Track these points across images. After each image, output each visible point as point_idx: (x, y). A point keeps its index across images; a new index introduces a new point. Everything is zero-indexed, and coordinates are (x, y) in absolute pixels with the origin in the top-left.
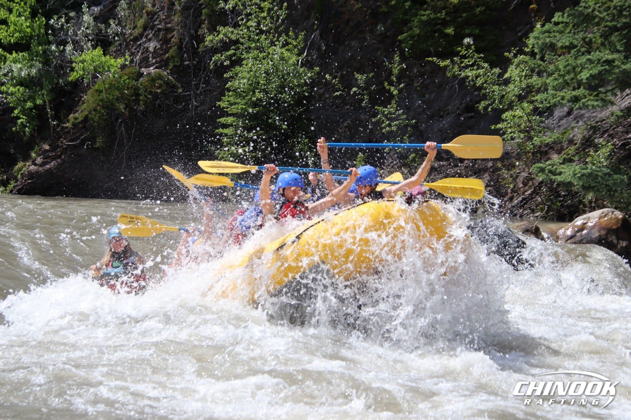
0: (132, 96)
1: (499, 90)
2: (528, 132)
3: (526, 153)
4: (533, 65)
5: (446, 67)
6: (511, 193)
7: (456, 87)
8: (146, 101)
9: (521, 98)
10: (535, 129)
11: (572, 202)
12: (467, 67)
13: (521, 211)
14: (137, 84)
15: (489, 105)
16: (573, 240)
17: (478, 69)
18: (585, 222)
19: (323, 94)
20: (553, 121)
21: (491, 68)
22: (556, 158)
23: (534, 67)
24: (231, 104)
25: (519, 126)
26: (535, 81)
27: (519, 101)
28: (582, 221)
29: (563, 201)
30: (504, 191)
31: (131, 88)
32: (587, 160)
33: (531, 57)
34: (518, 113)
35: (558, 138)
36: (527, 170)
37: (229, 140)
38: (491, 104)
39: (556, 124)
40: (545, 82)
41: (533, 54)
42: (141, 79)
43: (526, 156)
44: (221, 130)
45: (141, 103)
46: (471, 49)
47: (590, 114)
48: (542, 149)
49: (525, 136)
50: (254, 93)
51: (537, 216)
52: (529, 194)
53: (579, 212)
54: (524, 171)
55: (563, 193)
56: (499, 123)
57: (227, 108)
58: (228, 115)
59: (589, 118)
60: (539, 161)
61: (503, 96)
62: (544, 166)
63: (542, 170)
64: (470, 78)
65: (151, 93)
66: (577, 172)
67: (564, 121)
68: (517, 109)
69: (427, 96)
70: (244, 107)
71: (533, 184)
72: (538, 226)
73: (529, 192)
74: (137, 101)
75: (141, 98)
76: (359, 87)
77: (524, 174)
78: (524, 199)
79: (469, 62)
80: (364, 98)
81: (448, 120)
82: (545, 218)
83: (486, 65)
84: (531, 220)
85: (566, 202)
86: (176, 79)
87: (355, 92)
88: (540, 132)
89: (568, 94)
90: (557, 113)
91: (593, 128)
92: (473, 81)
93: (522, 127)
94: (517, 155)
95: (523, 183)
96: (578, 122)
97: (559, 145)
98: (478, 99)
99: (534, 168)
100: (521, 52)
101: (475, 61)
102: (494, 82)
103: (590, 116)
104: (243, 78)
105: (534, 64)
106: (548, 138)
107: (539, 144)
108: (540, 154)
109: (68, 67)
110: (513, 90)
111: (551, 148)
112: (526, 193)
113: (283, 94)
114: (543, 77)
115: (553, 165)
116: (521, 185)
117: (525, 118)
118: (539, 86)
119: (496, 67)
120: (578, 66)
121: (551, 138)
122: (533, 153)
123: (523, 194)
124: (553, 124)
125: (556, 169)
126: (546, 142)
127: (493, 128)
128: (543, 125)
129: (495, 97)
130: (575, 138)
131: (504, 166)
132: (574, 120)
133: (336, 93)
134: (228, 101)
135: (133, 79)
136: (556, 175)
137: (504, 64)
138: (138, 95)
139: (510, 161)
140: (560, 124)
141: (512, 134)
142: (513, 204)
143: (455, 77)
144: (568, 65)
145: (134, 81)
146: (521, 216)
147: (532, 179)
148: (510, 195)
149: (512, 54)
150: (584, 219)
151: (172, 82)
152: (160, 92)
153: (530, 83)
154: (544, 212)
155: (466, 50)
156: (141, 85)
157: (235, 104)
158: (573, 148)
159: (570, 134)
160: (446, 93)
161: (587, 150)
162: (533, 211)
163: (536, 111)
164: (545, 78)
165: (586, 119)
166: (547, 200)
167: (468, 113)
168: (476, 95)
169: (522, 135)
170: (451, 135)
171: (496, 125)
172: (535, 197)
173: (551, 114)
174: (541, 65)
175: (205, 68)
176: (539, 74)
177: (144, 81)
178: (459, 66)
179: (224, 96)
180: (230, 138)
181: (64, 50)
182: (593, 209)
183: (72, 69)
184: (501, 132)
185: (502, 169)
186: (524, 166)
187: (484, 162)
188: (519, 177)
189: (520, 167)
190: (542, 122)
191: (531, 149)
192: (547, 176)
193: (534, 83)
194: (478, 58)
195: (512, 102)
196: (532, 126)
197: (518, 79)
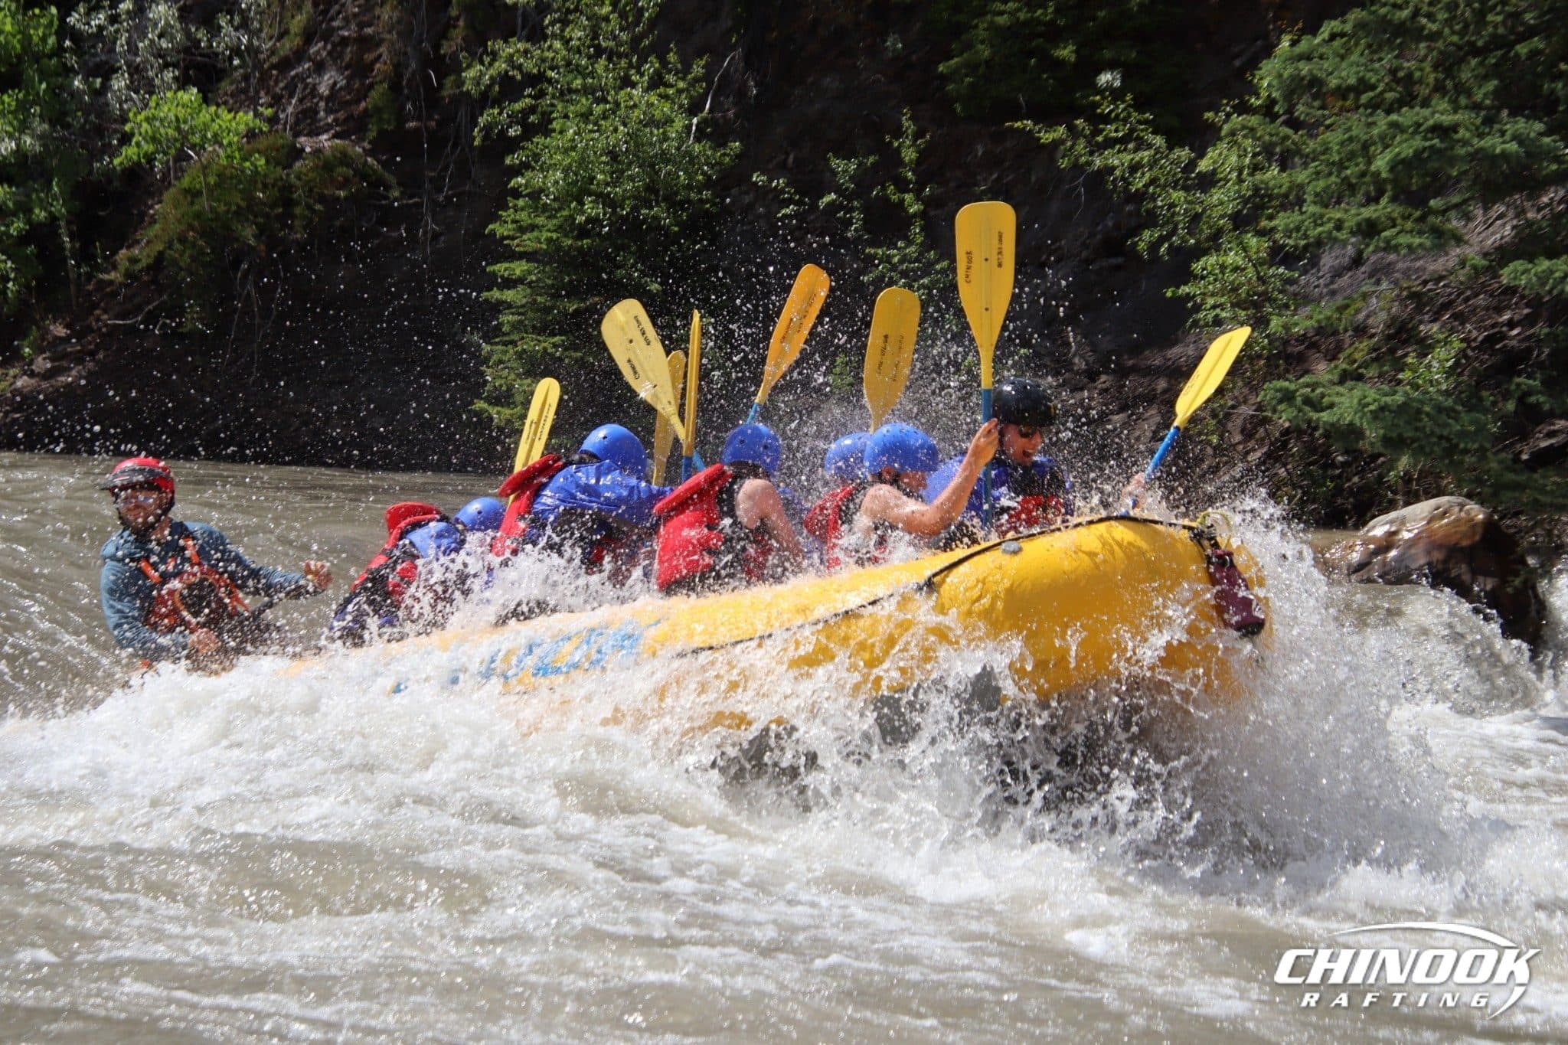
0: (275, 205)
1: (1189, 202)
2: (1257, 306)
3: (1252, 359)
4: (1268, 138)
5: (1056, 144)
6: (1214, 456)
7: (1079, 193)
8: (311, 220)
9: (1241, 222)
10: (1275, 300)
11: (1362, 479)
12: (1110, 143)
14: (288, 175)
15: (1162, 240)
16: (1364, 574)
17: (1136, 150)
18: (1393, 529)
20: (1319, 278)
21: (1171, 148)
22: (1322, 370)
23: (1272, 143)
24: (522, 230)
25: (1235, 290)
26: (1274, 178)
27: (1235, 229)
28: (1386, 528)
29: (1340, 476)
30: (1196, 450)
31: (274, 186)
32: (1400, 376)
33: (1266, 118)
34: (1232, 258)
35: (1328, 318)
36: (1252, 399)
37: (515, 318)
38: (1168, 237)
39: (1326, 286)
40: (1298, 180)
41: (1268, 111)
42: (297, 165)
43: (1251, 364)
44: (496, 294)
45: (297, 223)
46: (1123, 102)
47: (1408, 264)
48: (1290, 350)
49: (1249, 317)
50: (580, 203)
52: (1257, 460)
53: (1380, 503)
54: (1245, 402)
55: (1340, 458)
56: (1186, 284)
57: (513, 238)
58: (512, 256)
59: (1406, 273)
60: (1282, 376)
61: (1196, 218)
62: (1292, 387)
63: (1288, 397)
64: (1117, 173)
65: (321, 199)
66: (1369, 400)
67: (1346, 279)
68: (1230, 249)
70: (554, 236)
71: (1268, 434)
73: (1258, 454)
74: (286, 220)
75: (298, 211)
76: (840, 192)
77: (1246, 410)
79: (1116, 131)
80: (852, 218)
83: (1159, 141)
85: (1349, 480)
86: (384, 165)
87: (831, 204)
88: (1286, 306)
89: (1354, 213)
90: (1328, 260)
91: (1415, 296)
92: (1123, 178)
93: (1243, 291)
95: (1242, 432)
96: (1378, 283)
97: (1331, 339)
98: (1134, 224)
99: (1268, 393)
100: (1243, 109)
101: (1132, 130)
102: (1176, 183)
103: (1409, 269)
104: (554, 167)
105: (1271, 135)
106: (1303, 322)
107: (1283, 334)
108: (1286, 361)
109: (116, 131)
110: (1221, 200)
111: (1314, 346)
112: (1251, 458)
113: (652, 209)
114: (1291, 168)
115: (1314, 386)
116: (1238, 438)
117: (1251, 272)
118: (1284, 190)
119: (1182, 146)
120: (1374, 143)
121: (1312, 319)
122: (1268, 359)
123: (1243, 458)
124: (1317, 286)
125: (1323, 396)
126: (1300, 330)
127: (1169, 294)
128: (1291, 289)
129: (1176, 218)
130: (1370, 321)
132: (1371, 276)
134: (514, 222)
135: (278, 164)
136: (1322, 410)
137: (1202, 137)
138: (289, 204)
140: (1335, 286)
141: (1218, 311)
143: (1077, 167)
144: (1351, 139)
145: (279, 169)
147: (1266, 421)
148: (1210, 462)
149: (1222, 115)
150: (1391, 522)
151: (375, 172)
152: (345, 198)
153: (1263, 183)
154: (1293, 505)
155: (1111, 103)
156: (298, 178)
157: (533, 227)
158: (1364, 345)
159: (1358, 311)
160: (1055, 206)
161: (1400, 353)
163: (1280, 255)
164: (1297, 170)
165: (1397, 275)
166: (1301, 476)
167: (1109, 256)
168: (1130, 213)
169: (1242, 314)
171: (1178, 287)
172: (1272, 466)
173: (1314, 263)
174: (1286, 138)
175: (457, 137)
176: (1285, 162)
177: (304, 170)
178: (1090, 143)
179: (506, 208)
180: (519, 314)
181: (105, 88)
182: (1412, 498)
183: (126, 139)
184: (1190, 306)
186: (1246, 390)
187: (1145, 381)
188: (1234, 417)
189: (1236, 393)
190: (1290, 281)
191: (1263, 348)
192: (1300, 410)
193: (1272, 183)
194: (1140, 122)
195: (1218, 234)
196: (1265, 293)
197: (1235, 175)
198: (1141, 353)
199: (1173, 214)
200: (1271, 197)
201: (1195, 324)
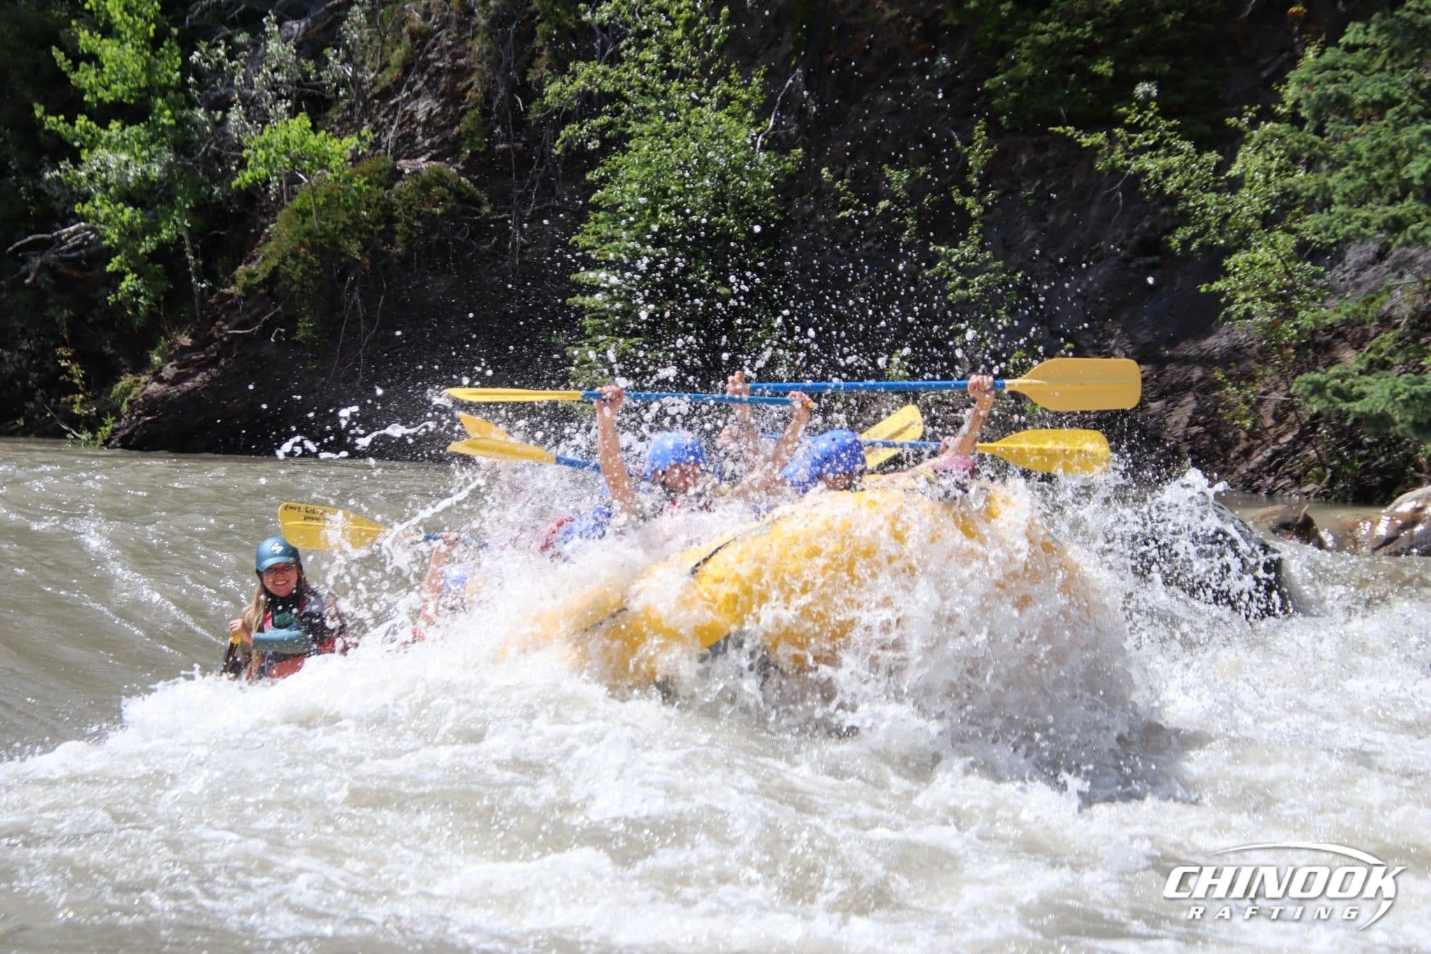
0: (377, 222)
1: (1218, 203)
2: (1286, 299)
3: (1280, 348)
4: (1296, 145)
5: (1095, 148)
6: (1247, 440)
7: (1117, 199)
8: (411, 235)
9: (1267, 221)
10: (1303, 292)
11: (1388, 459)
12: (1142, 150)
13: (1270, 480)
14: (389, 195)
15: (1194, 236)
16: (1391, 547)
17: (1168, 155)
18: (1419, 505)
19: (812, 215)
20: (1344, 272)
21: (1200, 153)
22: (1350, 359)
23: (1300, 150)
24: (602, 241)
25: (1265, 285)
26: (1302, 181)
27: (1263, 227)
28: (1412, 505)
29: (1367, 457)
30: (1231, 434)
31: (376, 205)
32: (1424, 363)
33: (1293, 125)
34: (1262, 254)
35: (1355, 312)
36: (1283, 386)
37: (597, 321)
38: (1199, 235)
39: (1351, 279)
40: (1326, 183)
41: (1296, 120)
42: (398, 185)
43: (1281, 353)
44: (579, 300)
45: (398, 238)
46: (1150, 110)
48: (1317, 339)
49: (1279, 309)
50: (655, 213)
51: (1307, 494)
52: (1288, 443)
53: (1405, 482)
54: (1276, 389)
55: (1368, 440)
56: (1218, 280)
57: (592, 248)
58: (592, 265)
59: (1427, 266)
60: (1312, 368)
61: (1227, 216)
62: (1323, 379)
63: (1318, 389)
64: (1151, 175)
65: (419, 216)
66: (1399, 390)
67: (1370, 273)
68: (1260, 246)
69: (1051, 218)
70: (631, 245)
71: (1298, 418)
72: (1311, 515)
73: (1289, 437)
74: (388, 236)
75: (398, 227)
76: (894, 199)
77: (1277, 396)
78: (1276, 454)
79: (1147, 139)
80: (905, 223)
81: (1100, 272)
82: (1328, 498)
83: (1187, 146)
84: (1294, 503)
85: (1375, 459)
86: (476, 183)
87: (886, 210)
88: (1314, 299)
89: (1379, 212)
90: (1354, 255)
92: (1157, 181)
93: (1273, 287)
94: (1261, 351)
95: (1275, 416)
96: (1401, 275)
97: (1357, 329)
98: (1168, 223)
99: (1301, 384)
100: (1267, 114)
101: (1162, 138)
102: (1207, 185)
104: (630, 180)
105: (1300, 142)
106: (1332, 313)
107: (1311, 325)
108: (1314, 350)
109: (234, 158)
110: (1249, 202)
111: (1341, 335)
112: (1282, 440)
113: (720, 216)
114: (1318, 171)
115: (1342, 377)
116: (1269, 422)
117: (1279, 267)
118: (1311, 192)
119: (1210, 151)
120: (1402, 148)
121: (1339, 311)
122: (1297, 348)
123: (1275, 441)
124: (1342, 280)
125: (1352, 386)
126: (1328, 322)
128: (1321, 282)
129: (1208, 218)
130: (1395, 313)
131: (1229, 377)
132: (1394, 270)
133: (842, 214)
134: (595, 233)
135: (380, 185)
136: (1352, 400)
137: (1229, 143)
138: (391, 220)
139: (1242, 367)
140: (1360, 280)
141: (1249, 304)
142: (1252, 465)
143: (1115, 172)
144: (1379, 145)
145: (381, 189)
146: (1270, 494)
147: (1293, 408)
148: (1243, 445)
149: (1246, 120)
150: (1417, 499)
151: (468, 190)
152: (442, 215)
153: (1290, 185)
154: (1323, 484)
155: (1139, 112)
156: (399, 197)
157: (612, 238)
158: (1390, 335)
159: (1383, 303)
160: (1094, 211)
161: (1423, 340)
162: (1298, 481)
163: (1305, 250)
164: (1324, 174)
165: (1420, 268)
166: (1331, 456)
167: (1146, 255)
168: (1165, 215)
169: (1271, 307)
170: (1107, 307)
171: (1211, 283)
172: (1303, 448)
173: (1339, 258)
174: (1313, 144)
175: (542, 157)
176: (1311, 165)
177: (404, 190)
178: (1126, 148)
179: (587, 221)
180: (600, 318)
181: (225, 119)
183: (243, 165)
184: (1223, 300)
185: (1225, 385)
186: (1277, 378)
187: (1182, 370)
188: (1266, 403)
189: (1267, 380)
190: (1317, 276)
191: (1293, 338)
192: (1330, 401)
193: (1300, 186)
194: (1168, 129)
195: (1247, 231)
196: (1294, 286)
197: (1262, 177)
198: (1178, 344)
199: (1204, 214)
200: (1297, 196)
201: (1228, 317)
